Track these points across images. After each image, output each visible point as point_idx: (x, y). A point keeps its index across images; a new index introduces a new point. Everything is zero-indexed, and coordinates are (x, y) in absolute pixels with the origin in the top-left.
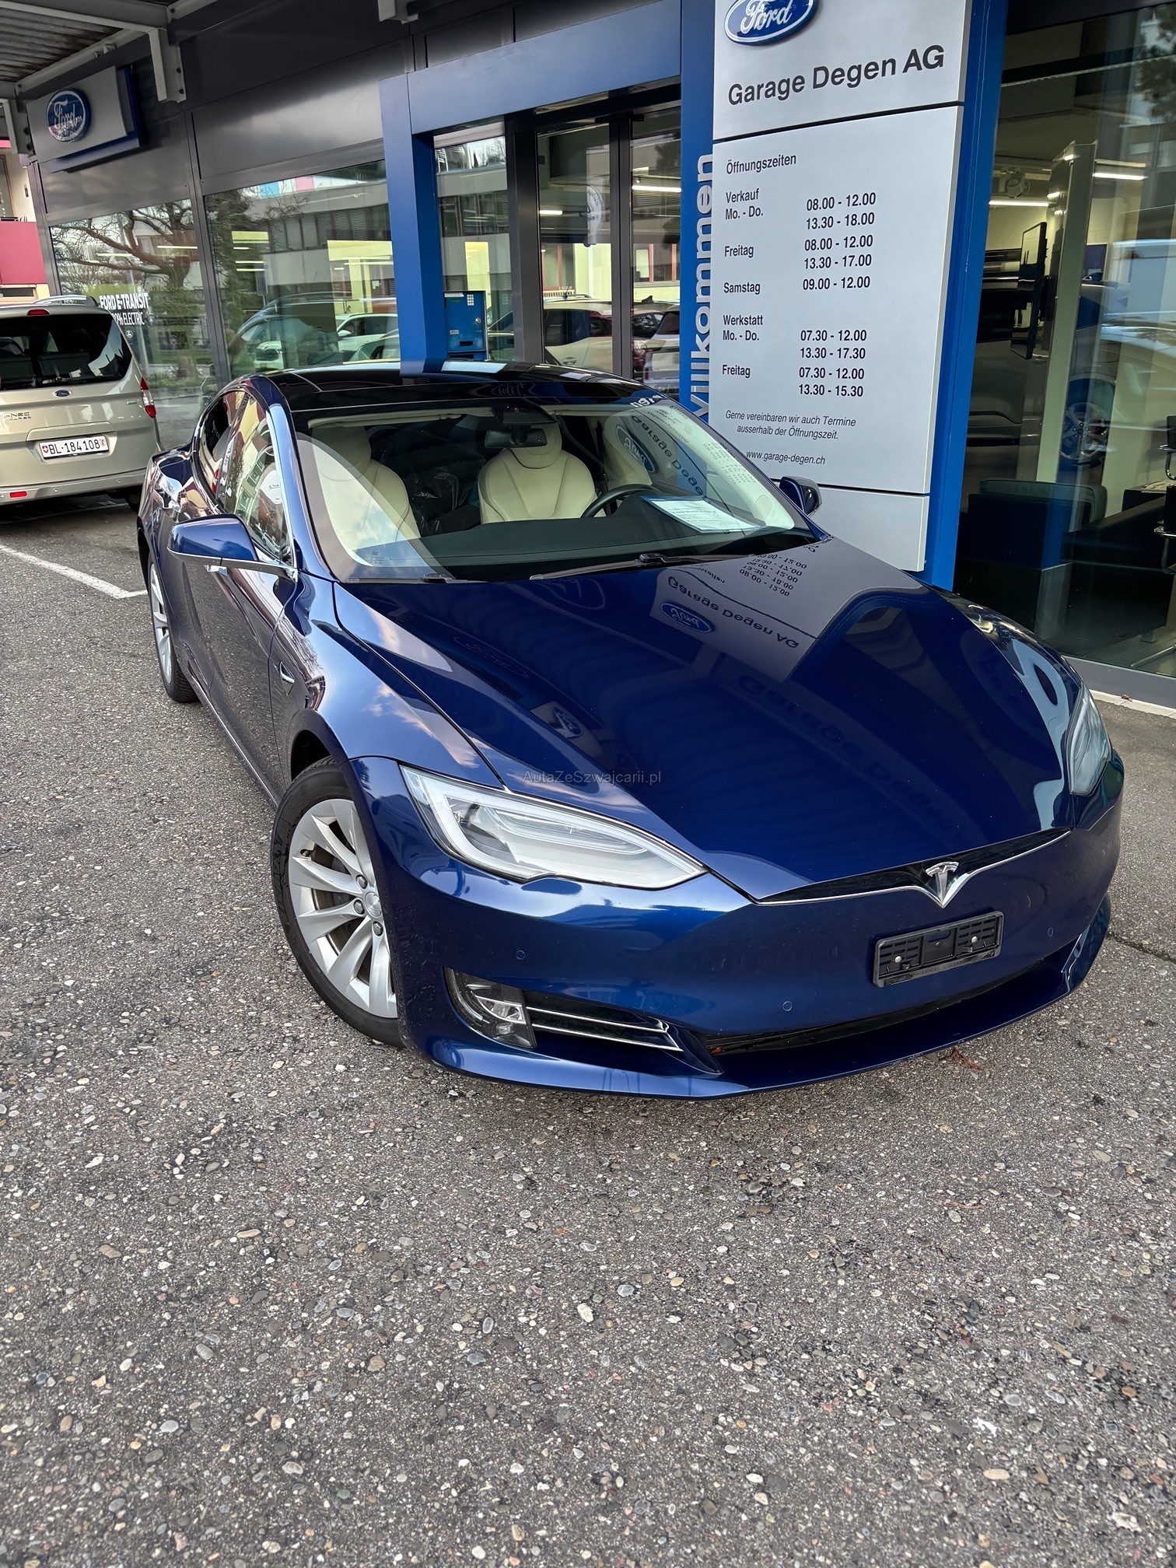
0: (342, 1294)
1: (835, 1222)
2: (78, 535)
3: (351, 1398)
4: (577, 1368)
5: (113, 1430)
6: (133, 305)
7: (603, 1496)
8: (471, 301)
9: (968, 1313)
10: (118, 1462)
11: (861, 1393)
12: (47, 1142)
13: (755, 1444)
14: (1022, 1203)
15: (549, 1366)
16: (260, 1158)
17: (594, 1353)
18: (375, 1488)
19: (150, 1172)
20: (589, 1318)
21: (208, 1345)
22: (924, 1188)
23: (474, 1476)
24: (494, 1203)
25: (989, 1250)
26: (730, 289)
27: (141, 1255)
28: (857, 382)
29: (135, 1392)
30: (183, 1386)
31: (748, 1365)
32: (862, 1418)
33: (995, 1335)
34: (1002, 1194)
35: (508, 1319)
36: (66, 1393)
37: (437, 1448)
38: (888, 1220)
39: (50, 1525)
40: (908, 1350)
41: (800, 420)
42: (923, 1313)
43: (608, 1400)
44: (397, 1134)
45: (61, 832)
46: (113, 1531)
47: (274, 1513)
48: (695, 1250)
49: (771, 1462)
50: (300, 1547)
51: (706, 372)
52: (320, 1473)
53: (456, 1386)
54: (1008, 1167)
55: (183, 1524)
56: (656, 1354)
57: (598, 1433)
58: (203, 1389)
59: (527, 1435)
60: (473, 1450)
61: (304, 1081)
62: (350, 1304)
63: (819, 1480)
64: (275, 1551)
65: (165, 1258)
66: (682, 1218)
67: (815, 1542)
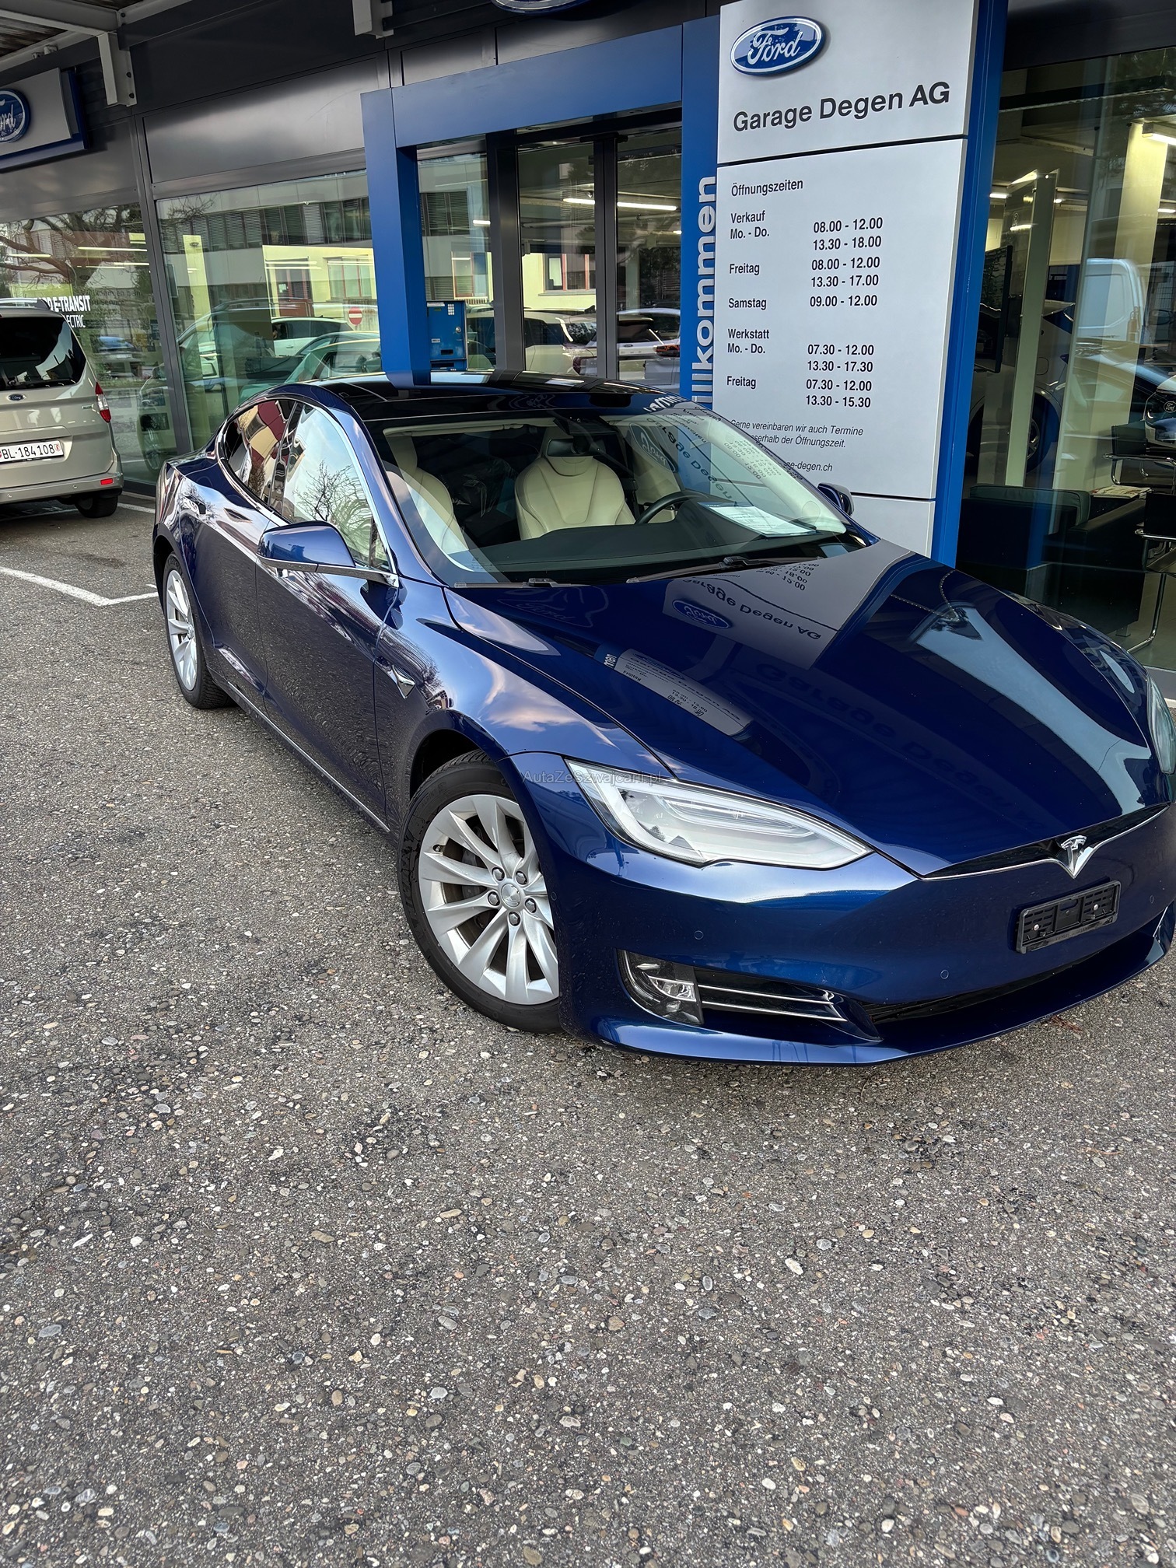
0: (560, 1264)
1: (994, 1173)
2: (32, 542)
3: (602, 1355)
4: (803, 1316)
5: (385, 1400)
6: (72, 308)
7: (865, 1426)
8: (451, 310)
9: (1136, 1246)
10: (400, 1429)
11: (1065, 1321)
12: (222, 1138)
13: (985, 1371)
14: (1155, 1148)
15: (777, 1316)
16: (437, 1143)
17: (813, 1301)
18: (654, 1434)
19: (333, 1161)
20: (800, 1271)
21: (448, 1316)
22: (1063, 1138)
23: (742, 1417)
24: (674, 1173)
25: (1138, 1189)
26: (735, 304)
27: (354, 1238)
28: (865, 394)
29: (394, 1363)
30: (439, 1356)
31: (958, 1304)
32: (1073, 1343)
33: (1166, 1263)
34: (1136, 1140)
35: (725, 1276)
36: (327, 1369)
37: (699, 1395)
38: (1040, 1168)
39: (355, 1492)
40: (1095, 1281)
41: (807, 429)
42: (1097, 1248)
43: (841, 1342)
44: (561, 1114)
45: (122, 840)
46: (419, 1493)
47: (565, 1463)
48: (876, 1205)
49: (1005, 1386)
50: (602, 1492)
51: (710, 382)
52: (597, 1424)
53: (697, 1338)
54: (1132, 1116)
55: (484, 1480)
56: (871, 1299)
57: (841, 1373)
58: (459, 1357)
59: (778, 1378)
60: (732, 1394)
61: (454, 1069)
62: (570, 1272)
63: (1052, 1399)
64: (579, 1498)
65: (377, 1239)
66: (854, 1176)
67: (1066, 1451)
